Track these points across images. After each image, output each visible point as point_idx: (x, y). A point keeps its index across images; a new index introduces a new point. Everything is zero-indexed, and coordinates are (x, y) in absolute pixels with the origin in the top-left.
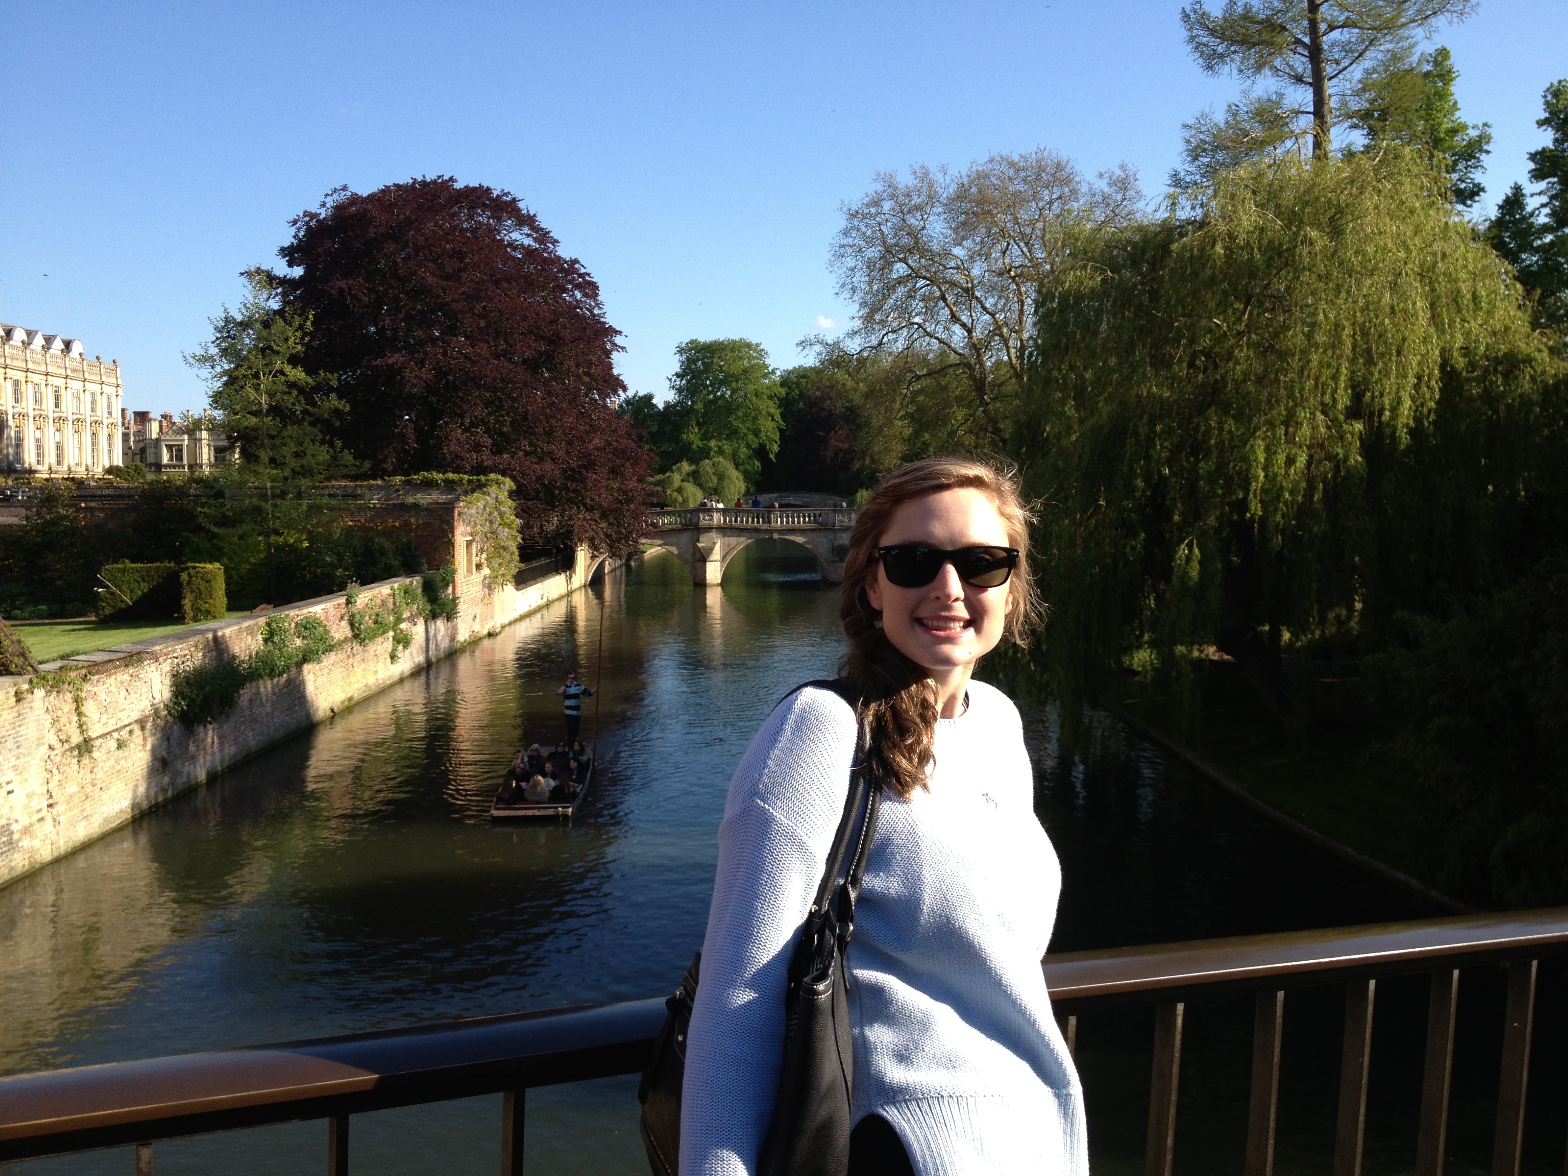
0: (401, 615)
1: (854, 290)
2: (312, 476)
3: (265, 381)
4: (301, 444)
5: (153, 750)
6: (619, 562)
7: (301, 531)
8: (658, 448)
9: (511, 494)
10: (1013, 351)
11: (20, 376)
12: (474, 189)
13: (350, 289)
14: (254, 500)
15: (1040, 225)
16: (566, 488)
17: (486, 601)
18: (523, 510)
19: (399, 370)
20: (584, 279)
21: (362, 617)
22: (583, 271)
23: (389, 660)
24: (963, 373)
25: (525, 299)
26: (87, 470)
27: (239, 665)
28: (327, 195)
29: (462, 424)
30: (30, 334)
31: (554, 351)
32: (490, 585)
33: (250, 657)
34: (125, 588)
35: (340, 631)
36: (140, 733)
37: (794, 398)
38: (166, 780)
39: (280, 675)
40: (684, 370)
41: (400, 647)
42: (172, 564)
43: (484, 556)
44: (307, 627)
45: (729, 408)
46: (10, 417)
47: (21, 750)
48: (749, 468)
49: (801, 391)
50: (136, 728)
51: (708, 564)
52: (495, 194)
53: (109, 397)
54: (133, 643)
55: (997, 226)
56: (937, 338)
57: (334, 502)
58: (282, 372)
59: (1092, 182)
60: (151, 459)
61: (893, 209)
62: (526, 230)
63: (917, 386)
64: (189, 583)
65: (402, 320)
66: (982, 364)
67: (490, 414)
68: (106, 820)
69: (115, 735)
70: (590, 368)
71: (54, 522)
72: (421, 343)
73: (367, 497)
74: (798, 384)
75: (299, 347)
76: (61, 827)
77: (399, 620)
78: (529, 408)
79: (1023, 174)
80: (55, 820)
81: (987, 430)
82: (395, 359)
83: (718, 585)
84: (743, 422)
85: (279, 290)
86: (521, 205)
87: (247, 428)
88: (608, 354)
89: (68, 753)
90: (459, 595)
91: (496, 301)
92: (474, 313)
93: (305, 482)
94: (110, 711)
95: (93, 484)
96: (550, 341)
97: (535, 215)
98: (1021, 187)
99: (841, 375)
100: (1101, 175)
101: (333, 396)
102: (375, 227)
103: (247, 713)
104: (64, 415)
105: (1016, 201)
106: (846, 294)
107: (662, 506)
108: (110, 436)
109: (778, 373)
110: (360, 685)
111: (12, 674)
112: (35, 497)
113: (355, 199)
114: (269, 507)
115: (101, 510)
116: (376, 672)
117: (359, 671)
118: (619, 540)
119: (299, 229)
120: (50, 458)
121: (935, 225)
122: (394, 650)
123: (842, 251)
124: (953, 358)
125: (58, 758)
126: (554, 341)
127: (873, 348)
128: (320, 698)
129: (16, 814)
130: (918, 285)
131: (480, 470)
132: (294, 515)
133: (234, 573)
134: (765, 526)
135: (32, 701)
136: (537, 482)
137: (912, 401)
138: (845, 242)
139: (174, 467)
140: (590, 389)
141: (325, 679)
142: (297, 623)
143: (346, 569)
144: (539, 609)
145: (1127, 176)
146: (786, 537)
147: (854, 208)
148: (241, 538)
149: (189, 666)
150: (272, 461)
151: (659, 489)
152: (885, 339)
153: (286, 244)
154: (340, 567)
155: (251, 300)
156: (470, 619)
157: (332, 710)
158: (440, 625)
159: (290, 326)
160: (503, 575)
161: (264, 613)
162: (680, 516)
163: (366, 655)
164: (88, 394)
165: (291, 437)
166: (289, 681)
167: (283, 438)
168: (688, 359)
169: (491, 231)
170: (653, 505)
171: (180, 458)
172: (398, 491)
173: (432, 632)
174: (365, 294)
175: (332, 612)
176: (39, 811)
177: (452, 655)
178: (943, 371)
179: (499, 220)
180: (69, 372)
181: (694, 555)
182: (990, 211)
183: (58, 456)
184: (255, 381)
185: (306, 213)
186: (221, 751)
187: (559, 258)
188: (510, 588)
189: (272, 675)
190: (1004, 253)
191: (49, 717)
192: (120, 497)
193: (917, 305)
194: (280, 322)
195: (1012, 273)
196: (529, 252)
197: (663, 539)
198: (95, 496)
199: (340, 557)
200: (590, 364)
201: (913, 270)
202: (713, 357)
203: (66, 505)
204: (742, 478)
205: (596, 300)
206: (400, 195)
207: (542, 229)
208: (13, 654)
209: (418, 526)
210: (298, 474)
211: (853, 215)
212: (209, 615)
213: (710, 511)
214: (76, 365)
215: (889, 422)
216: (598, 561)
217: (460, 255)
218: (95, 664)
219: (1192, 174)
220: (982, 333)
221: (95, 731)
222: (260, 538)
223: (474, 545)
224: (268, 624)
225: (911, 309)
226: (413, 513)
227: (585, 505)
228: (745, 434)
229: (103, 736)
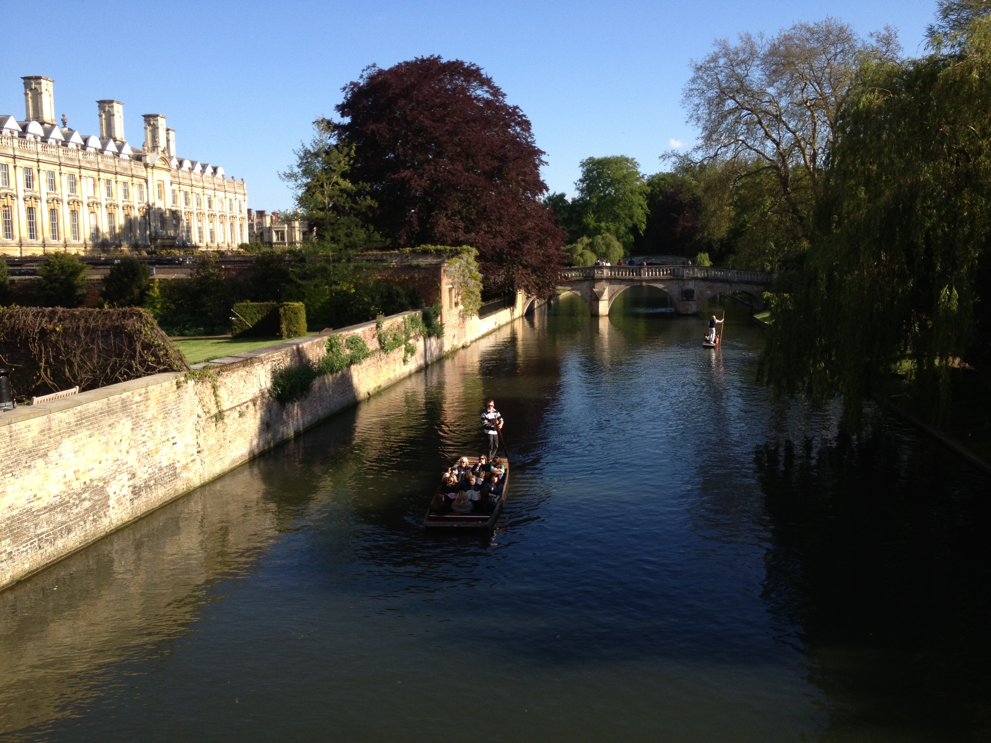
0: (409, 335)
1: (698, 119)
2: (356, 248)
3: (327, 188)
4: (349, 228)
5: (261, 418)
6: (543, 301)
7: (351, 283)
8: (568, 228)
9: (477, 258)
10: (808, 157)
11: (188, 189)
12: (453, 63)
13: (378, 130)
14: (322, 263)
15: (828, 70)
16: (510, 254)
17: (461, 326)
18: (483, 268)
19: (408, 181)
20: (521, 118)
21: (386, 336)
22: (521, 113)
23: (402, 363)
24: (773, 173)
25: (485, 133)
26: (228, 246)
27: (312, 366)
28: (364, 70)
29: (447, 215)
30: (193, 163)
31: (502, 166)
32: (463, 316)
33: (319, 360)
34: (247, 317)
35: (373, 345)
36: (253, 407)
37: (656, 194)
38: (270, 436)
39: (337, 372)
40: (585, 177)
41: (409, 355)
42: (275, 303)
43: (460, 297)
44: (353, 342)
45: (614, 201)
46: (183, 214)
47: (181, 418)
48: (626, 240)
49: (660, 189)
50: (250, 404)
51: (600, 302)
52: (466, 65)
53: (240, 202)
54: (249, 352)
55: (798, 72)
56: (754, 150)
57: (369, 264)
58: (337, 183)
59: (865, 40)
60: (266, 239)
61: (726, 64)
62: (486, 88)
63: (739, 184)
64: (284, 314)
65: (410, 149)
66: (786, 166)
67: (463, 208)
68: (234, 461)
69: (238, 409)
70: (525, 176)
71: (206, 277)
72: (421, 163)
73: (389, 261)
74: (659, 184)
75: (347, 167)
76: (205, 465)
77: (408, 338)
78: (488, 203)
79: (816, 36)
80: (202, 461)
81: (788, 211)
82: (405, 174)
83: (606, 316)
84: (623, 210)
85: (336, 132)
86: (482, 72)
87: (317, 218)
88: (536, 167)
89: (209, 420)
90: (444, 322)
91: (467, 134)
92: (453, 143)
93: (352, 252)
94: (235, 393)
95: (229, 254)
96: (500, 159)
97: (491, 78)
98: (815, 45)
99: (688, 177)
100: (871, 35)
101: (369, 198)
102: (393, 90)
103: (318, 395)
104: (214, 213)
105: (812, 54)
106: (693, 122)
107: (570, 265)
108: (241, 226)
109: (646, 177)
110: (385, 379)
111: (174, 371)
112: (196, 262)
113: (381, 72)
114: (331, 268)
115: (234, 270)
116: (394, 370)
117: (384, 370)
118: (543, 287)
119: (347, 93)
120: (207, 239)
121: (755, 73)
122: (405, 357)
123: (691, 93)
124: (766, 163)
125: (203, 423)
126: (503, 159)
127: (711, 158)
128: (361, 386)
129: (178, 458)
130: (742, 114)
131: (458, 243)
132: (346, 272)
133: (311, 308)
134: (637, 278)
135: (187, 388)
136: (492, 250)
137: (737, 193)
138: (693, 87)
139: (280, 244)
140: (525, 190)
141: (364, 374)
142: (347, 340)
143: (377, 306)
144: (494, 331)
145: (890, 35)
146: (651, 284)
147: (700, 63)
148: (315, 286)
149: (282, 366)
150: (333, 239)
151: (568, 254)
152: (719, 152)
153: (340, 103)
154: (373, 304)
155: (318, 137)
156: (451, 338)
157: (369, 394)
158: (433, 341)
159: (341, 153)
160: (471, 309)
161: (328, 333)
162: (582, 271)
163: (388, 360)
164: (227, 199)
165: (343, 224)
166: (343, 376)
167: (339, 224)
168: (587, 170)
169: (464, 90)
170: (565, 265)
171: (283, 238)
172: (407, 257)
173: (428, 346)
174: (387, 133)
175: (368, 333)
176: (192, 455)
177: (441, 360)
178: (758, 171)
179: (469, 82)
180: (216, 187)
181: (591, 296)
182: (793, 62)
183: (211, 237)
184: (321, 189)
185: (352, 83)
186: (303, 418)
187: (506, 105)
188: (476, 318)
189: (332, 372)
190: (802, 90)
191: (197, 397)
192: (246, 262)
193: (741, 128)
194: (336, 152)
195: (808, 104)
196: (488, 102)
197: (571, 286)
198: (231, 261)
199: (373, 298)
200: (525, 174)
201: (739, 104)
202: (604, 168)
203: (214, 267)
204: (621, 247)
205: (529, 132)
206: (408, 69)
207: (495, 87)
208: (175, 359)
209: (419, 279)
210: (348, 247)
211: (698, 69)
212: (297, 334)
213: (601, 268)
214: (220, 182)
215: (721, 208)
216: (530, 300)
217: (444, 106)
218: (225, 365)
219: (944, 27)
220: (786, 146)
221: (225, 406)
222: (327, 287)
223: (453, 291)
224: (330, 341)
225: (737, 130)
226: (416, 270)
227: (522, 265)
228: (624, 218)
229: (230, 409)
